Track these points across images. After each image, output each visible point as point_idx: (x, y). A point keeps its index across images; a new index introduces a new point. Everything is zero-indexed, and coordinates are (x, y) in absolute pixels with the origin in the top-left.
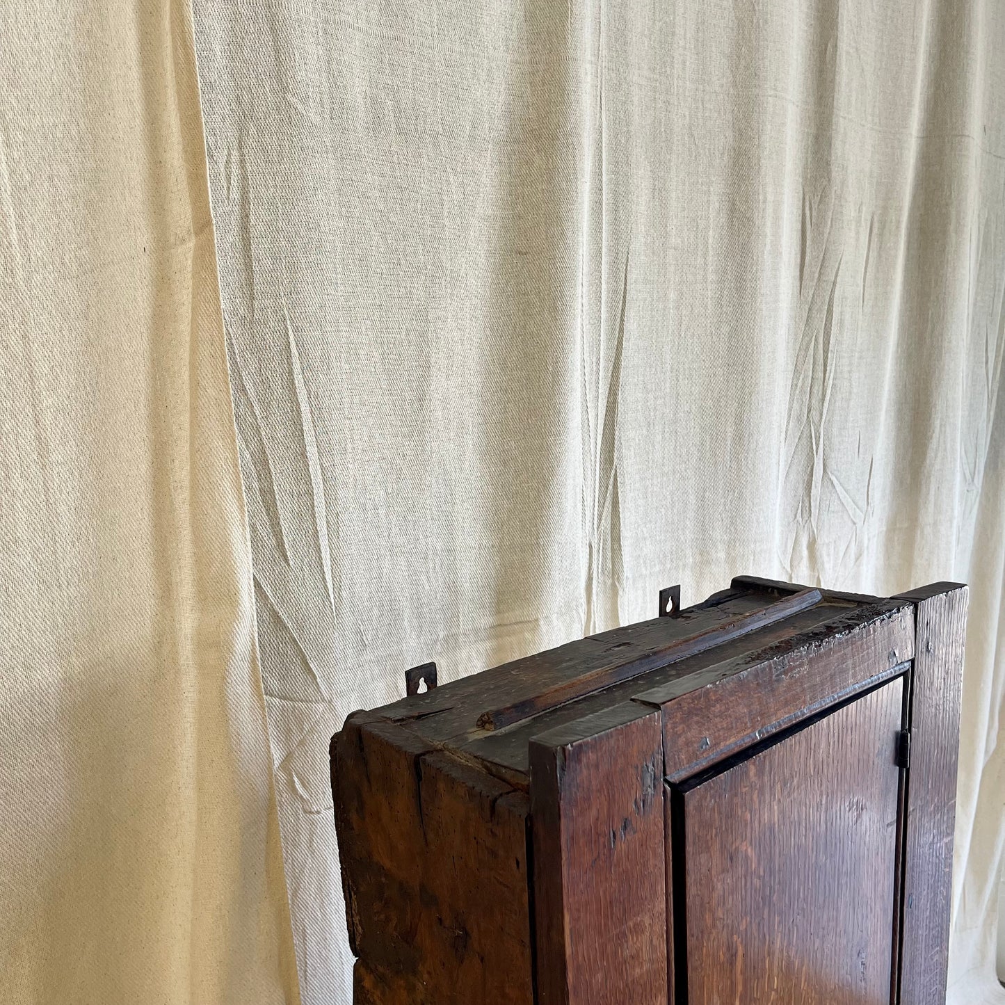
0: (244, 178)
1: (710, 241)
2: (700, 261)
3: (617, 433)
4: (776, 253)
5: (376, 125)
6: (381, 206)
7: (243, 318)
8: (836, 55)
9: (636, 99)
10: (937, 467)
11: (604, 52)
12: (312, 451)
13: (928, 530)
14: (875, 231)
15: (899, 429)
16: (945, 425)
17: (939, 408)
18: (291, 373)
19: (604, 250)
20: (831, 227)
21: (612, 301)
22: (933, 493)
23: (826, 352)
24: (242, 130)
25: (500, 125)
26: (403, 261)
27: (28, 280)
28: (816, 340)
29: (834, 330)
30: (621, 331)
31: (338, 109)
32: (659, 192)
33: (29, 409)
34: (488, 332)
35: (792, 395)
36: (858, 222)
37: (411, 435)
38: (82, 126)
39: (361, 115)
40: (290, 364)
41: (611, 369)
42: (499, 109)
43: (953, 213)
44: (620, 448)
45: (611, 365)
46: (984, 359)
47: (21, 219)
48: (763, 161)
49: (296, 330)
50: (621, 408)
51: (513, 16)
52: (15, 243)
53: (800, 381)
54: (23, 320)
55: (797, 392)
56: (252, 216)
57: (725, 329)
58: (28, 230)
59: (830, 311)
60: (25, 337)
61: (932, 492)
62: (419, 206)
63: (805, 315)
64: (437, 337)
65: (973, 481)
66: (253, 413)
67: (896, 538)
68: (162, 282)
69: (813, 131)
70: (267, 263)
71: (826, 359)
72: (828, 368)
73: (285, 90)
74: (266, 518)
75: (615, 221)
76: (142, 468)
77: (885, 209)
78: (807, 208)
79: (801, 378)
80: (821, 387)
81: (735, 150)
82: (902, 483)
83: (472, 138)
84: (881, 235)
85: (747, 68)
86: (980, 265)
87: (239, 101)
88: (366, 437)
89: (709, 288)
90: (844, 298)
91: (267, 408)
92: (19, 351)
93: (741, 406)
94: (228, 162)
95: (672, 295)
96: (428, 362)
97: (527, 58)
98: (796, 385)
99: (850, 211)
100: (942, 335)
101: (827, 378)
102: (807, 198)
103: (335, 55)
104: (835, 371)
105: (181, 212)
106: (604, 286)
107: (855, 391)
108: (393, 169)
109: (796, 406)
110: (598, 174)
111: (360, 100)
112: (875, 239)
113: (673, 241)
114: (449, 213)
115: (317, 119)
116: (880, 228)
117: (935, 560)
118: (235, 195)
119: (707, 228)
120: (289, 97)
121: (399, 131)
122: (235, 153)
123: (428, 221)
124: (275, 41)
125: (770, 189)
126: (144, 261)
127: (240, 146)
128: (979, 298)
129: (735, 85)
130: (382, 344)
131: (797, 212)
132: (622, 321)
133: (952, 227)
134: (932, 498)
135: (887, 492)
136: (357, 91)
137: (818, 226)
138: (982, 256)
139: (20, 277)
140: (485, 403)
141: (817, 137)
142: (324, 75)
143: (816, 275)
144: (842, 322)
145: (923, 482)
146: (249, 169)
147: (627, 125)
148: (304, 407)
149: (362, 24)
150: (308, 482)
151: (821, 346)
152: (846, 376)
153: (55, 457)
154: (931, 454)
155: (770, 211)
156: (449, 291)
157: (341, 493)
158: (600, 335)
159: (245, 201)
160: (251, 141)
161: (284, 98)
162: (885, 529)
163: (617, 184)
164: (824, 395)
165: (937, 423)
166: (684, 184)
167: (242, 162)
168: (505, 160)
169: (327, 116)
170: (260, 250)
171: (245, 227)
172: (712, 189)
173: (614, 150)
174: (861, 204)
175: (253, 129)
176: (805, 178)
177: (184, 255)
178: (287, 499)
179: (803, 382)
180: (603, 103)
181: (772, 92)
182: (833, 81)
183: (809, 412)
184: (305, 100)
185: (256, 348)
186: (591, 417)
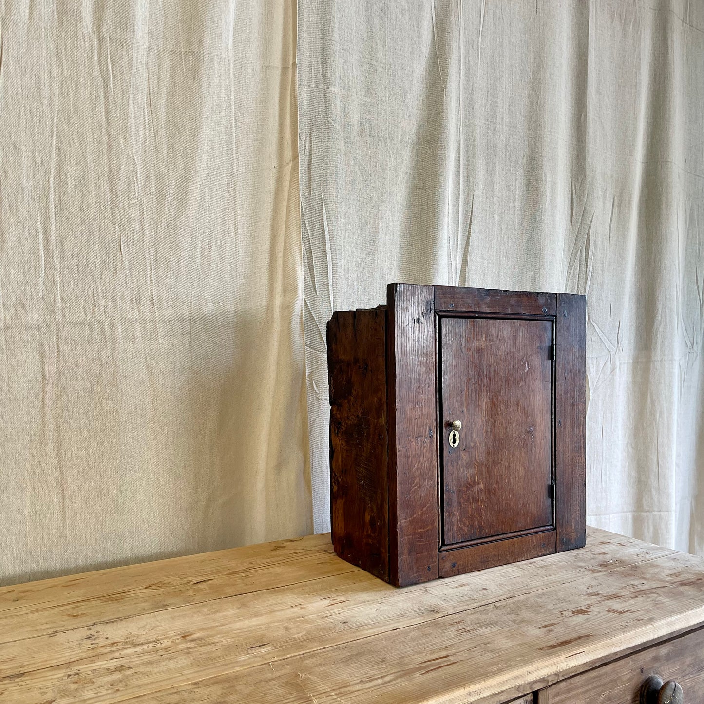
0: (311, 146)
1: (517, 196)
2: (511, 204)
3: (467, 274)
4: (553, 205)
5: (362, 133)
6: (362, 162)
7: (307, 197)
8: (586, 119)
9: (478, 131)
10: (661, 329)
11: (462, 111)
12: (328, 251)
13: (657, 364)
14: (616, 203)
15: (638, 308)
16: (665, 308)
17: (660, 298)
18: (323, 219)
19: (461, 193)
20: (587, 198)
21: (465, 216)
22: (660, 344)
23: (587, 258)
24: (311, 129)
25: (413, 137)
26: (369, 185)
27: (237, 171)
28: (581, 252)
29: (591, 248)
30: (470, 229)
31: (348, 126)
32: (490, 172)
33: (233, 214)
34: (405, 219)
35: (567, 280)
36: (605, 198)
37: (369, 255)
38: (259, 123)
39: (356, 128)
40: (323, 216)
41: (465, 245)
42: (413, 131)
43: (664, 199)
44: (468, 281)
45: (465, 243)
46: (696, 281)
47: (237, 151)
48: (544, 163)
49: (326, 203)
50: (469, 263)
51: (420, 96)
52: (235, 158)
53: (572, 271)
54: (235, 185)
55: (571, 276)
56: (313, 161)
57: (525, 238)
58: (239, 154)
59: (588, 239)
60: (235, 189)
61: (659, 343)
62: (377, 165)
63: (574, 239)
64: (382, 217)
66: (307, 233)
67: (639, 367)
68: (279, 180)
69: (575, 153)
70: (317, 178)
71: (587, 262)
72: (588, 266)
73: (328, 117)
74: (309, 274)
75: (467, 182)
76: (267, 244)
77: (621, 195)
78: (574, 188)
79: (573, 269)
80: (585, 275)
81: (529, 157)
82: (641, 337)
83: (401, 141)
84: (620, 206)
85: (535, 122)
86: (689, 230)
87: (311, 120)
88: (350, 251)
89: (517, 218)
90: (596, 233)
91: (313, 231)
92: (232, 194)
93: (534, 274)
94: (306, 140)
95: (497, 217)
96: (378, 226)
98: (570, 273)
99: (598, 192)
100: (660, 261)
101: (588, 271)
102: (573, 184)
103: (347, 106)
104: (593, 268)
105: (288, 154)
106: (461, 208)
107: (606, 281)
108: (367, 149)
109: (570, 283)
110: (458, 160)
111: (356, 123)
112: (616, 208)
113: (498, 193)
114: (390, 169)
115: (339, 128)
116: (620, 202)
117: (663, 381)
118: (307, 152)
119: (515, 190)
120: (329, 119)
121: (371, 136)
122: (308, 138)
123: (381, 171)
124: (326, 100)
125: (548, 175)
126: (274, 170)
127: (310, 136)
128: (689, 247)
129: (529, 129)
130: (359, 216)
131: (567, 189)
132: (470, 224)
133: (664, 206)
134: (659, 347)
135: (632, 341)
136: (355, 119)
137: (580, 198)
138: (689, 225)
139: (235, 170)
140: (402, 248)
141: (578, 156)
142: (342, 113)
143: (580, 220)
144: (596, 245)
145: (653, 337)
146: (313, 143)
147: (473, 141)
148: (327, 233)
149: (358, 96)
150: (326, 263)
151: (584, 255)
152: (600, 272)
153: (239, 232)
154: (657, 323)
155: (549, 185)
156: (388, 200)
157: (339, 270)
158: (458, 228)
159: (310, 155)
160: (314, 134)
161: (327, 119)
162: (632, 361)
163: (468, 166)
164: (586, 280)
165: (660, 307)
166: (503, 170)
167: (311, 141)
168: (415, 151)
169: (343, 127)
170: (315, 173)
171: (310, 164)
172: (517, 173)
173: (467, 151)
174: (606, 190)
175: (315, 130)
176: (571, 173)
177: (288, 169)
178: (318, 268)
179: (574, 273)
180: (461, 131)
181: (549, 133)
182: (585, 131)
183: (578, 287)
184: (335, 121)
185: (310, 209)
186: (453, 263)
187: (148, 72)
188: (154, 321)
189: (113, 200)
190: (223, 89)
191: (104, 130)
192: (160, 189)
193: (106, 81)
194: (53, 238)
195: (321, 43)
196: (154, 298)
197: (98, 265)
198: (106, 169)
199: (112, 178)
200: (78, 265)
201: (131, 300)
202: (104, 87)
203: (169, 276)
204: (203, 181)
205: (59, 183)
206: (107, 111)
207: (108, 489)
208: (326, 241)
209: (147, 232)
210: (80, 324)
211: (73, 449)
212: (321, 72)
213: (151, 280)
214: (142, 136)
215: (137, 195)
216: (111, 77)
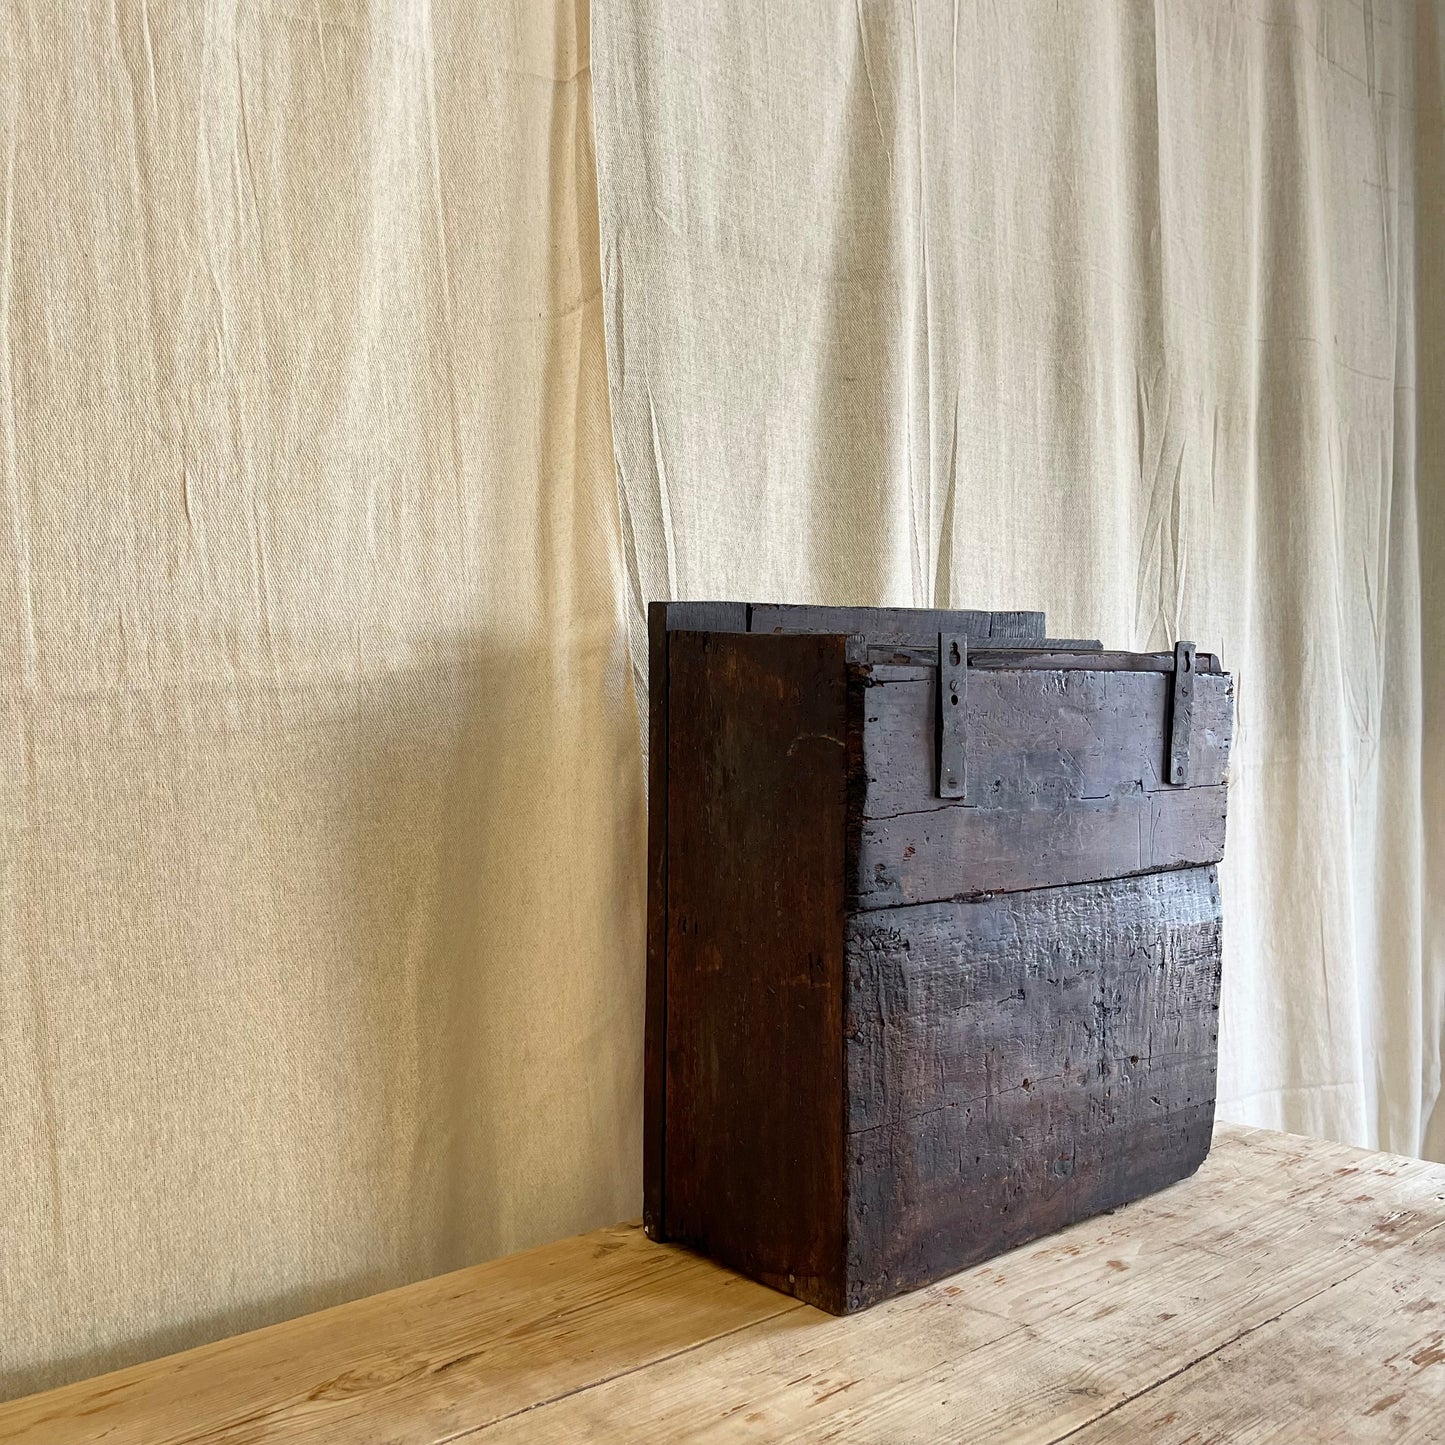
0: (620, 271)
1: (1039, 402)
2: (1029, 421)
3: (952, 575)
4: (1110, 426)
5: (724, 245)
6: (727, 315)
8: (1160, 242)
9: (959, 256)
10: (1316, 693)
11: (926, 210)
12: (667, 518)
13: (1312, 766)
14: (1221, 425)
15: (1268, 649)
16: (1320, 646)
17: (1310, 626)
18: (651, 443)
19: (932, 391)
20: (1170, 410)
21: (942, 442)
22: (1314, 723)
23: (1175, 541)
24: (619, 231)
25: (828, 263)
26: (745, 367)
27: (455, 321)
28: (1163, 526)
29: (1182, 517)
30: (953, 472)
31: (694, 227)
32: (986, 346)
33: (449, 424)
34: (818, 449)
35: (1140, 583)
36: (1201, 411)
37: (749, 528)
38: (503, 209)
39: (712, 237)
40: (651, 434)
41: (943, 508)
42: (827, 250)
43: (1305, 417)
44: (955, 591)
45: (944, 504)
46: (1365, 590)
47: (452, 275)
48: (1088, 331)
49: (657, 406)
50: (955, 549)
51: (839, 172)
52: (446, 291)
53: (1148, 568)
54: (449, 355)
55: (1146, 580)
56: (625, 304)
57: (1059, 494)
59: (1176, 499)
60: (449, 366)
61: (1313, 721)
62: (759, 321)
63: (1149, 500)
64: (773, 443)
65: (1367, 729)
67: (1275, 774)
68: (555, 345)
69: (1143, 314)
70: (635, 345)
71: (1175, 548)
72: (1179, 559)
73: (653, 204)
75: (943, 366)
77: (1229, 405)
78: (1142, 390)
79: (1149, 566)
80: (1173, 578)
81: (1059, 319)
82: (1276, 710)
83: (804, 271)
84: (1227, 430)
85: (1066, 243)
86: (1348, 484)
87: (618, 208)
88: (711, 520)
89: (1040, 450)
90: (1190, 487)
91: (631, 471)
92: (444, 377)
93: (1081, 575)
94: (608, 256)
95: (1004, 449)
96: (765, 463)
97: (852, 209)
98: (1144, 573)
99: (1189, 398)
100: (1306, 547)
101: (1178, 569)
102: (1141, 380)
103: (693, 181)
104: (1188, 563)
105: (574, 283)
106: (932, 426)
107: (1212, 591)
108: (738, 284)
109: (1145, 596)
110: (922, 318)
111: (711, 222)
112: (1221, 434)
113: (1002, 395)
114: (784, 333)
115: (677, 231)
116: (1226, 422)
117: (1324, 802)
118: (612, 284)
119: (1034, 389)
120: (657, 210)
121: (743, 254)
122: (613, 250)
123: (767, 337)
124: (648, 164)
125: (1098, 360)
126: (541, 322)
127: (618, 245)
128: (1350, 520)
129: (1055, 257)
130: (726, 438)
131: (1131, 394)
132: (953, 462)
133: (1305, 432)
134: (1313, 729)
135: (1261, 719)
136: (710, 215)
137: (1156, 409)
138: (1348, 475)
139: (448, 319)
140: (815, 515)
141: (1147, 321)
142: (684, 197)
143: (1158, 459)
144: (1190, 512)
145: (1301, 709)
146: (624, 263)
147: (952, 278)
148: (661, 476)
149: (714, 161)
150: (664, 545)
151: (1169, 534)
152: (1201, 571)
153: (466, 468)
154: (1306, 678)
155: (1099, 380)
156: (783, 403)
157: (690, 564)
158: (929, 471)
159: (620, 290)
160: (626, 241)
161: (653, 210)
162: (1261, 762)
163: (944, 330)
164: (1177, 587)
165: (1310, 644)
166: (1010, 343)
167: (619, 257)
168: (833, 295)
169: (685, 229)
170: (631, 333)
171: (619, 313)
172: (1037, 353)
173: (940, 300)
174: (1202, 395)
175: (627, 232)
176: (1138, 359)
177: (575, 322)
178: (645, 558)
179: (1152, 571)
180: (927, 254)
181: (1094, 268)
182: (1159, 267)
183: (1161, 603)
184: (668, 214)
185: (624, 417)
186: (922, 547)
187: (240, 68)
188: (272, 691)
189: (165, 380)
190: (412, 125)
191: (136, 203)
192: (279, 359)
193: (138, 78)
194: (11, 473)
195: (631, 32)
196: (271, 631)
197: (130, 547)
198: (145, 301)
199: (161, 327)
200: (78, 547)
201: (216, 637)
202: (135, 94)
203: (304, 577)
204: (376, 345)
205: (25, 333)
206: (144, 155)
207: (171, 1132)
208: (662, 495)
209: (249, 466)
210: (89, 699)
211: (77, 1034)
212: (635, 98)
213: (261, 586)
214: (229, 224)
215: (222, 371)
216: (152, 70)
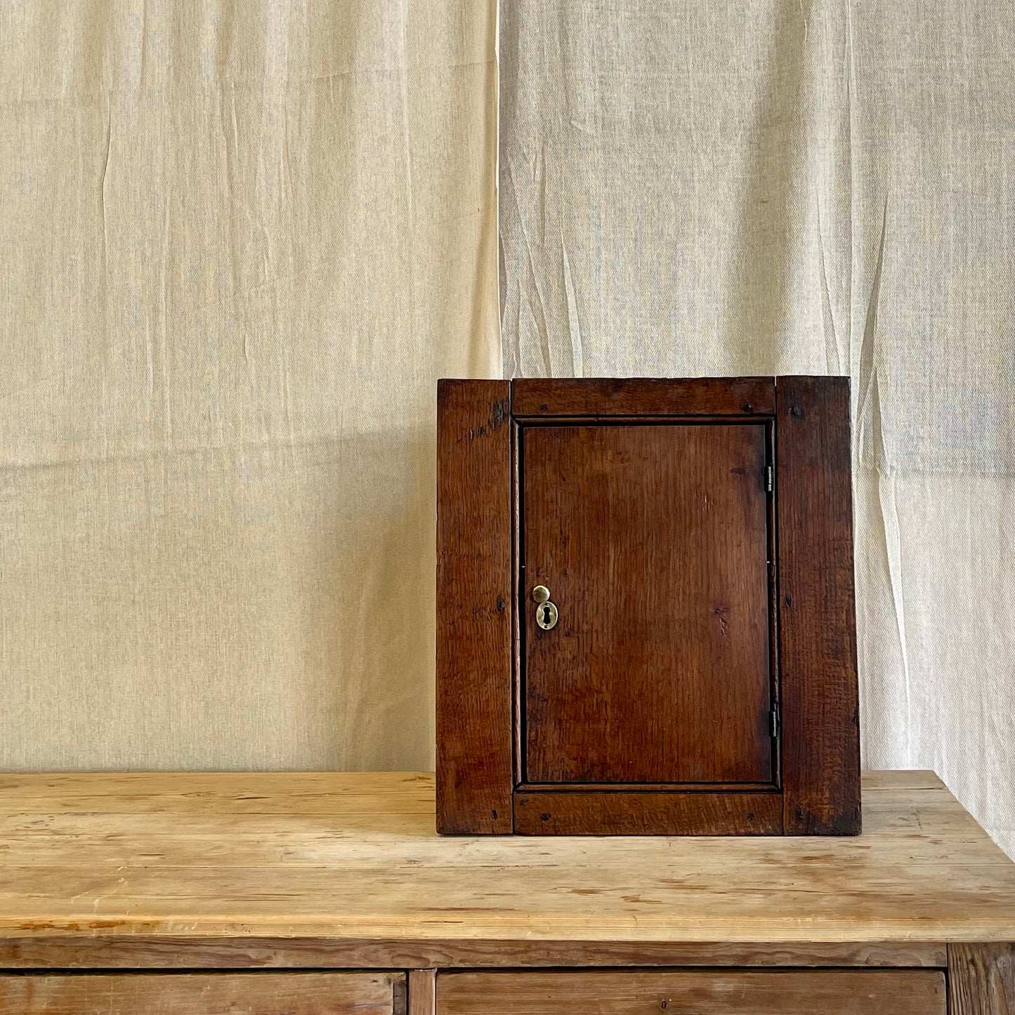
0: (544, 169)
3: (876, 341)
5: (639, 131)
7: (538, 246)
9: (895, 81)
11: (852, 53)
18: (563, 278)
19: (856, 196)
24: (544, 143)
25: (750, 117)
26: (656, 211)
27: (414, 225)
30: (880, 258)
33: (408, 288)
34: (735, 259)
37: (658, 324)
38: (450, 151)
39: (627, 125)
42: (748, 108)
44: (879, 353)
45: (871, 285)
47: (414, 197)
49: (569, 252)
50: (880, 320)
51: (764, 45)
52: (410, 208)
54: (410, 245)
56: (547, 190)
58: (417, 201)
62: (672, 176)
64: (684, 260)
66: (540, 301)
73: (571, 119)
74: (543, 364)
75: (870, 174)
76: (467, 325)
83: (723, 129)
87: (544, 128)
94: (535, 161)
96: (675, 275)
97: (776, 70)
103: (608, 94)
106: (855, 223)
108: (650, 154)
110: (845, 140)
111: (626, 117)
114: (700, 179)
115: (591, 132)
118: (538, 178)
120: (573, 122)
121: (658, 130)
122: (539, 157)
123: (680, 185)
124: (567, 93)
126: (479, 215)
127: (543, 152)
132: (881, 250)
136: (624, 112)
139: (411, 224)
140: (730, 307)
142: (598, 107)
146: (547, 163)
147: (885, 101)
148: (571, 298)
149: (631, 73)
150: (570, 344)
153: (417, 312)
156: (697, 230)
157: (596, 354)
158: (851, 261)
159: (543, 183)
160: (549, 149)
161: (570, 123)
163: (874, 145)
167: (544, 160)
169: (599, 129)
170: (551, 209)
171: (542, 196)
173: (870, 121)
175: (550, 142)
178: (556, 353)
180: (852, 88)
184: (583, 122)
185: (545, 263)
187: (286, 115)
188: (289, 446)
189: (237, 289)
191: (226, 202)
192: (300, 266)
193: (229, 139)
194: (163, 346)
195: (558, 8)
196: (289, 414)
197: (216, 375)
198: (228, 251)
199: (236, 264)
200: (191, 378)
202: (227, 147)
203: (310, 383)
205: (172, 278)
206: (230, 177)
207: (222, 671)
208: (570, 311)
209: (281, 327)
211: (180, 616)
212: (559, 52)
213: (285, 391)
214: (276, 200)
215: (267, 279)
216: (236, 133)
